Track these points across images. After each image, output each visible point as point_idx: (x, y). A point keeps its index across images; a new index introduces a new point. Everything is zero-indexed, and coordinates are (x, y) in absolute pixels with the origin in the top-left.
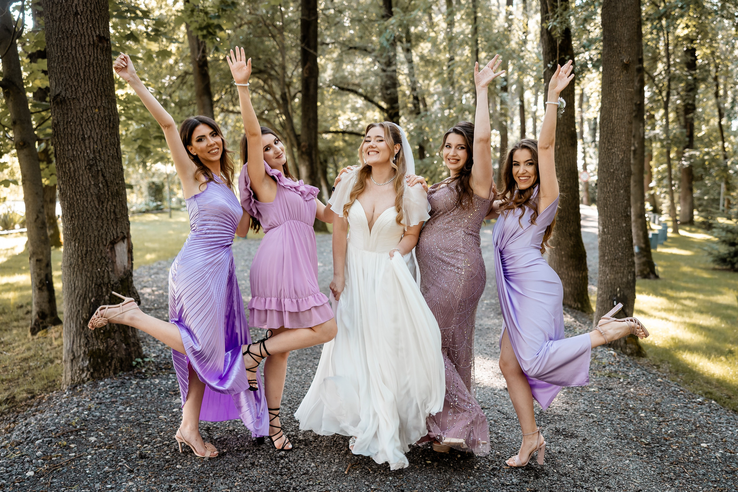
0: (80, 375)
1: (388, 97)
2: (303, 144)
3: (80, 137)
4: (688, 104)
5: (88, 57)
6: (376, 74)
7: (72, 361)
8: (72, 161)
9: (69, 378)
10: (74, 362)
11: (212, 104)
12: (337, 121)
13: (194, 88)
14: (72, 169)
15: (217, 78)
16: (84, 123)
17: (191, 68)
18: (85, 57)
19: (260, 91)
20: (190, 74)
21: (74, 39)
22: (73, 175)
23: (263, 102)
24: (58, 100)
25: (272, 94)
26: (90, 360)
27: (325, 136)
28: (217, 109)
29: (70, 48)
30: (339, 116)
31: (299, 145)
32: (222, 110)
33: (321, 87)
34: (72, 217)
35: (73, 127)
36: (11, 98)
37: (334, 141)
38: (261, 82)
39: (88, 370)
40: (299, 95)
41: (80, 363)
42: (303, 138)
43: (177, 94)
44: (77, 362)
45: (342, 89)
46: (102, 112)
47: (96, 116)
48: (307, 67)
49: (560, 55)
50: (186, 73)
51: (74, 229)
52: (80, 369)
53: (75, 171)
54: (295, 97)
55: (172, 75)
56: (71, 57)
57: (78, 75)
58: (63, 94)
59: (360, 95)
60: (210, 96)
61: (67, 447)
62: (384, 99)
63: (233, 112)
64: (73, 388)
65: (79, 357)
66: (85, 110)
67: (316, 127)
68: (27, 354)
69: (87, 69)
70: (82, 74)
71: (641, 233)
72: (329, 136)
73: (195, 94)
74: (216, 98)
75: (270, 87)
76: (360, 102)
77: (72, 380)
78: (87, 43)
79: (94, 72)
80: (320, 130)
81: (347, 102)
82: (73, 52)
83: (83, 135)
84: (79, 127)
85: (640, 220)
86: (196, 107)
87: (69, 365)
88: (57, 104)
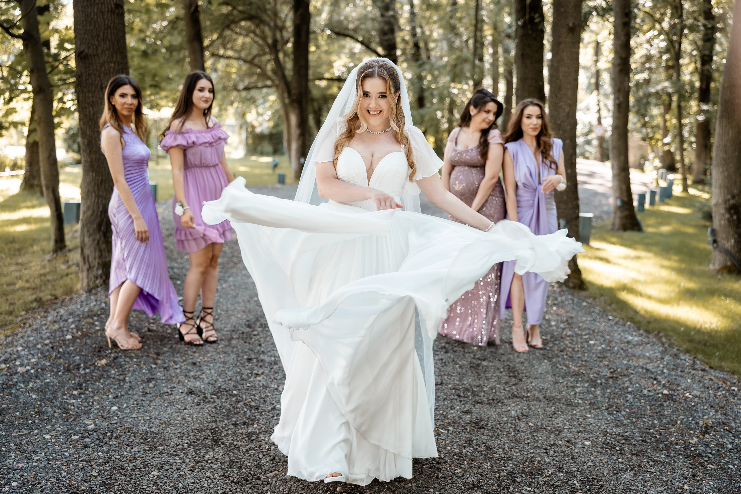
0: (95, 281)
1: (386, 43)
2: (294, 91)
3: (99, 86)
4: (705, 55)
5: (106, 21)
6: (373, 19)
7: (88, 270)
8: (92, 106)
9: (85, 284)
10: (90, 272)
11: (202, 49)
12: (332, 67)
13: (184, 33)
14: (92, 113)
15: (208, 23)
16: (102, 76)
17: (182, 13)
18: (104, 21)
19: (252, 35)
20: (181, 19)
21: (96, 7)
22: (92, 117)
23: (255, 47)
24: (82, 55)
25: (264, 38)
26: (103, 270)
27: (318, 82)
28: (207, 53)
29: (92, 13)
30: (335, 61)
31: (289, 92)
32: (213, 55)
33: (314, 32)
34: (90, 152)
35: (93, 78)
36: (29, 49)
37: (328, 87)
38: (253, 27)
39: (101, 277)
40: (292, 40)
41: (95, 272)
42: (294, 85)
43: (168, 38)
44: (92, 271)
45: (338, 34)
46: (117, 66)
47: (112, 70)
48: (299, 13)
49: (530, 13)
50: (177, 18)
51: (92, 162)
52: (94, 277)
53: (94, 114)
54: (287, 42)
55: (163, 20)
56: (93, 21)
57: (99, 35)
58: (86, 51)
59: (357, 41)
60: (201, 42)
61: (93, 324)
62: (381, 44)
63: (222, 57)
64: (89, 291)
65: (94, 267)
66: (103, 64)
67: (306, 75)
68: (43, 271)
69: (106, 31)
70: (101, 35)
71: (624, 187)
72: (323, 83)
73: (185, 39)
74: (206, 42)
75: (263, 32)
76: (358, 47)
77: (88, 285)
78: (106, 10)
79: (111, 33)
80: (311, 77)
81: (343, 47)
82: (95, 17)
83: (101, 85)
84: (98, 79)
85: (623, 174)
86: (187, 53)
87: (85, 273)
88: (81, 59)
